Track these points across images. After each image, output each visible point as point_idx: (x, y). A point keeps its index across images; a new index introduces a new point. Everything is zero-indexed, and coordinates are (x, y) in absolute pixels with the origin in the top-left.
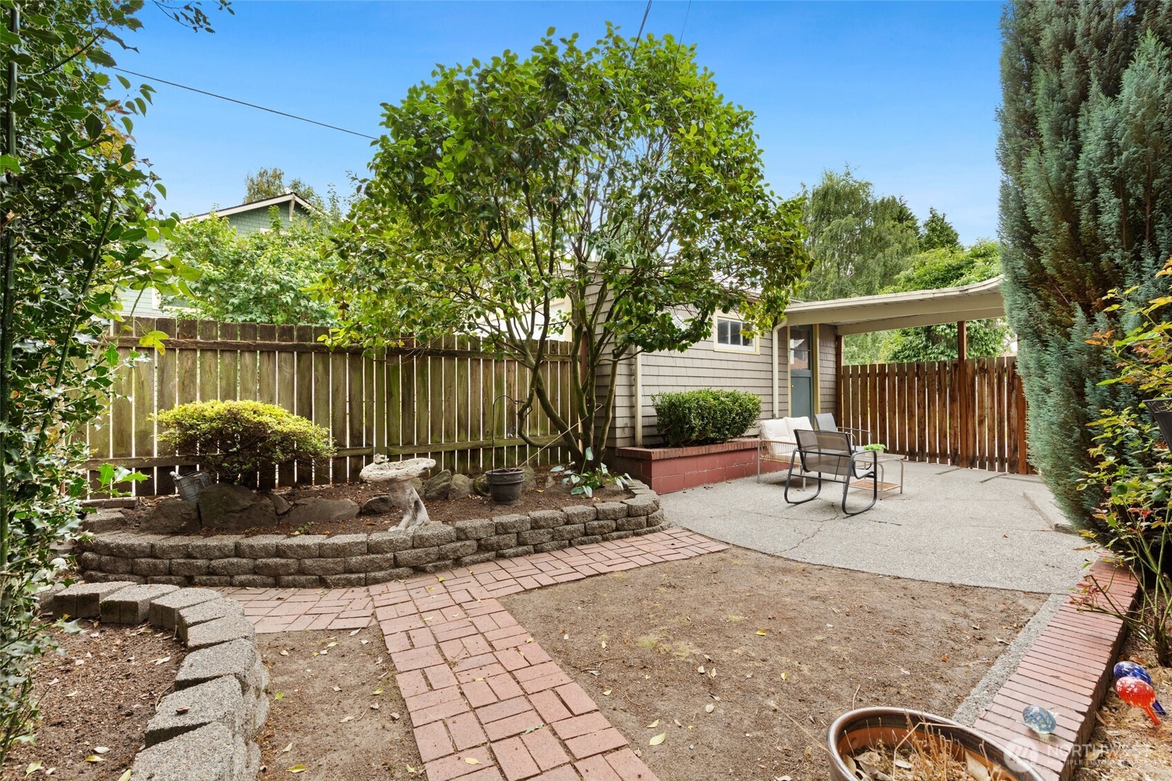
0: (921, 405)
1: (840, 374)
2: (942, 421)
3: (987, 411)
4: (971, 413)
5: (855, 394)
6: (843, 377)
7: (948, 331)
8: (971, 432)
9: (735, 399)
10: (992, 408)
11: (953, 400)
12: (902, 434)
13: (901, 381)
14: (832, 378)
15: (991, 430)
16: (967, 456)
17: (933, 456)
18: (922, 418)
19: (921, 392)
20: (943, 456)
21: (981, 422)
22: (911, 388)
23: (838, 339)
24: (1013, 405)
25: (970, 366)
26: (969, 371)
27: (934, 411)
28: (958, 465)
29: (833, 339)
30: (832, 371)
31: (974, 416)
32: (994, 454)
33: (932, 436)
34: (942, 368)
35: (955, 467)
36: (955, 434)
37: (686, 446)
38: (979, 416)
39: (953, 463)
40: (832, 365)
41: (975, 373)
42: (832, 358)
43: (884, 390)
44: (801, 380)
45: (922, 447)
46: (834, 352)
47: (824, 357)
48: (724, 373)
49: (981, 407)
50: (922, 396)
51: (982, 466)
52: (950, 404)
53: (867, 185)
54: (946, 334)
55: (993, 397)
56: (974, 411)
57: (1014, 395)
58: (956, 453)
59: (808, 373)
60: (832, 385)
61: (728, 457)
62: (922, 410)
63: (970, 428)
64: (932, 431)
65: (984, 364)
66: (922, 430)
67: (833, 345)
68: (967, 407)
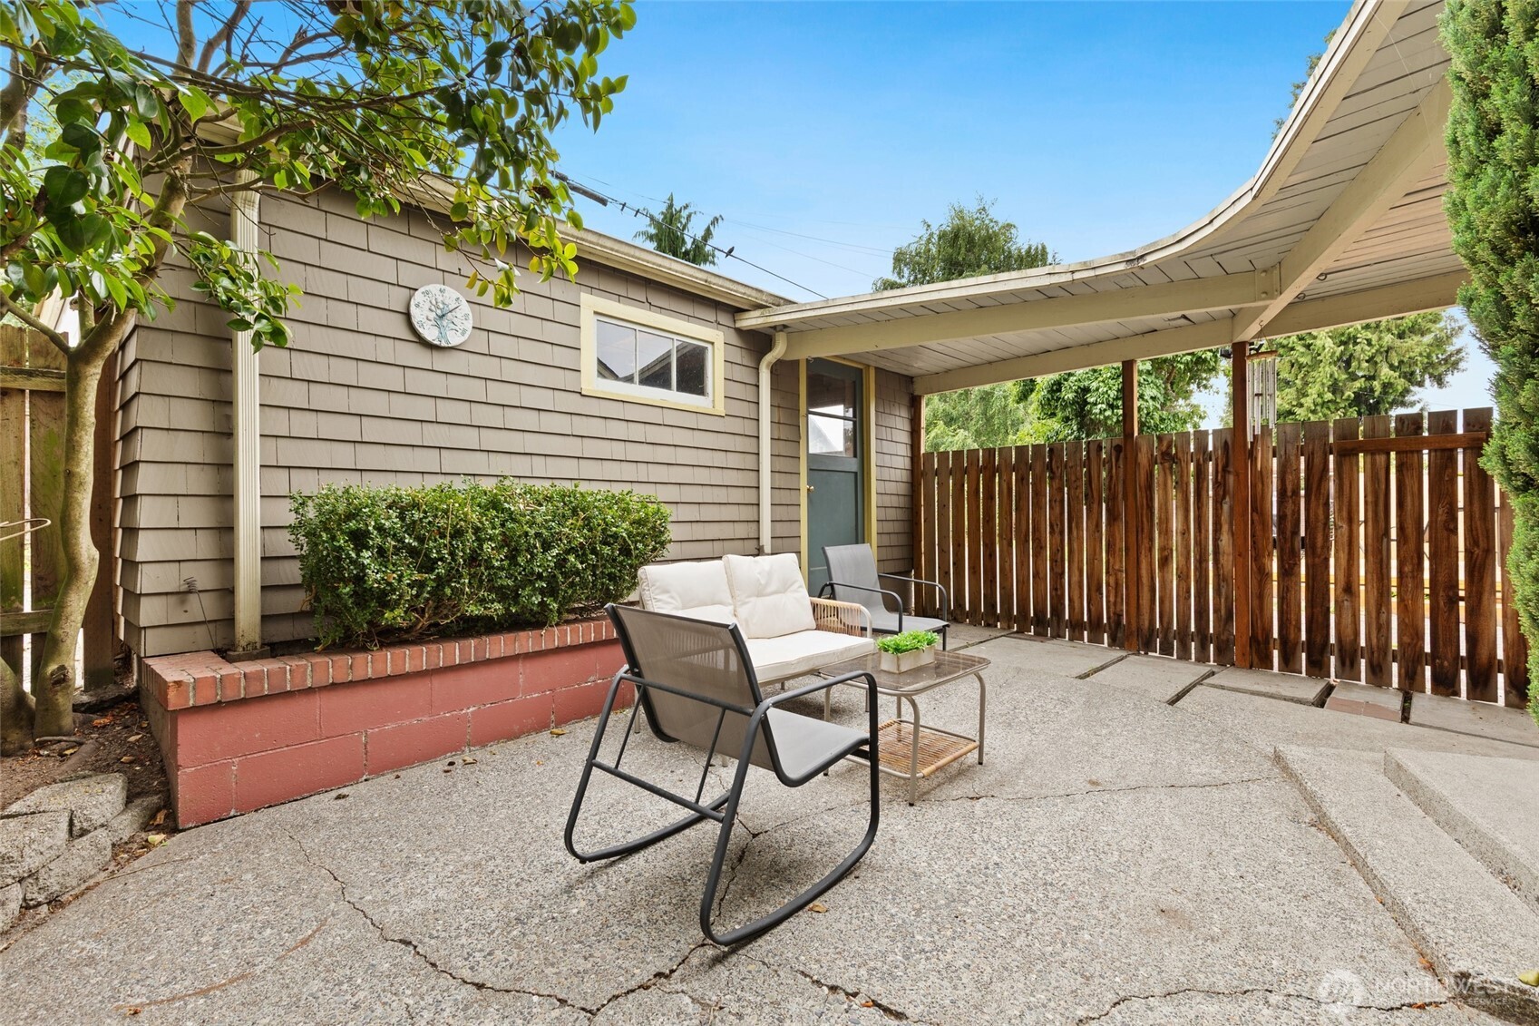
0: (1057, 529)
1: (918, 468)
2: (1093, 558)
3: (1175, 539)
4: (1146, 541)
5: (943, 507)
6: (923, 474)
7: (1108, 413)
8: (1145, 580)
9: (575, 507)
10: (1185, 532)
11: (1113, 518)
12: (1023, 583)
13: (1022, 480)
14: (903, 476)
15: (1183, 577)
16: (1139, 629)
17: (1076, 628)
18: (1057, 551)
19: (1057, 501)
20: (1096, 628)
21: (1165, 561)
22: (1038, 494)
23: (914, 404)
24: (1225, 528)
25: (1144, 449)
26: (1143, 459)
27: (1080, 538)
28: (1122, 647)
29: (906, 400)
30: (902, 462)
31: (1151, 549)
32: (1188, 626)
33: (1075, 586)
34: (1093, 455)
35: (1118, 653)
36: (1117, 585)
37: (383, 645)
38: (1162, 549)
39: (1114, 642)
40: (904, 450)
41: (1153, 461)
42: (904, 437)
43: (993, 498)
44: (836, 476)
45: (1057, 610)
46: (907, 427)
47: (885, 433)
48: (618, 450)
49: (1166, 532)
50: (1057, 510)
51: (1166, 650)
52: (1108, 524)
53: (1009, 226)
54: (1107, 418)
55: (1187, 511)
56: (1151, 540)
57: (1226, 507)
58: (1118, 623)
59: (853, 465)
60: (902, 489)
61: (566, 662)
62: (1057, 536)
63: (1144, 572)
64: (1075, 579)
65: (1169, 446)
66: (1058, 576)
67: (904, 413)
68: (1139, 530)
